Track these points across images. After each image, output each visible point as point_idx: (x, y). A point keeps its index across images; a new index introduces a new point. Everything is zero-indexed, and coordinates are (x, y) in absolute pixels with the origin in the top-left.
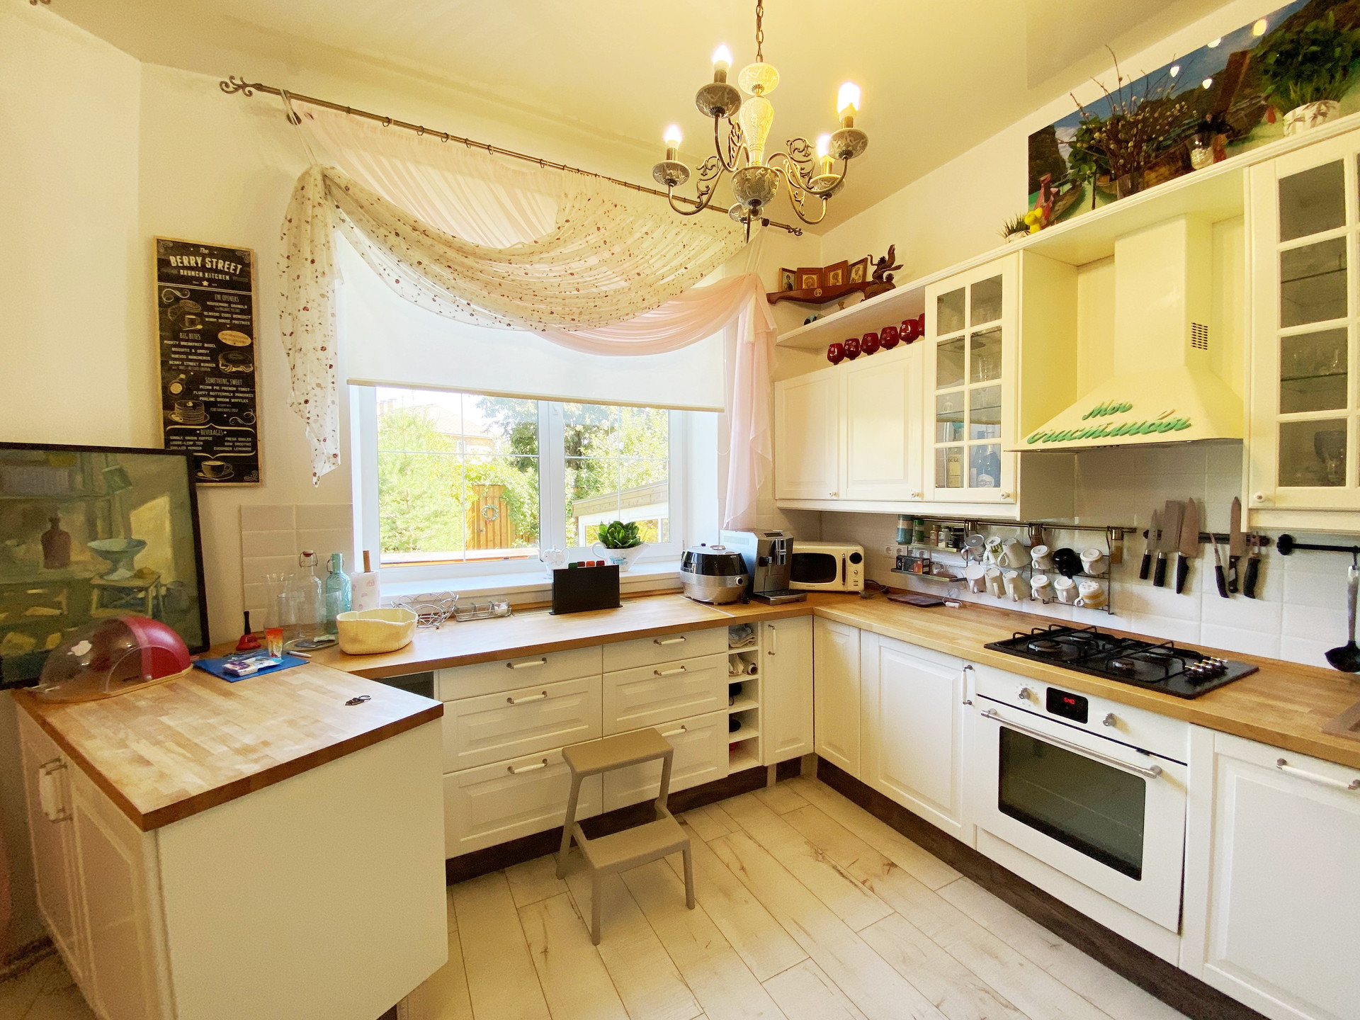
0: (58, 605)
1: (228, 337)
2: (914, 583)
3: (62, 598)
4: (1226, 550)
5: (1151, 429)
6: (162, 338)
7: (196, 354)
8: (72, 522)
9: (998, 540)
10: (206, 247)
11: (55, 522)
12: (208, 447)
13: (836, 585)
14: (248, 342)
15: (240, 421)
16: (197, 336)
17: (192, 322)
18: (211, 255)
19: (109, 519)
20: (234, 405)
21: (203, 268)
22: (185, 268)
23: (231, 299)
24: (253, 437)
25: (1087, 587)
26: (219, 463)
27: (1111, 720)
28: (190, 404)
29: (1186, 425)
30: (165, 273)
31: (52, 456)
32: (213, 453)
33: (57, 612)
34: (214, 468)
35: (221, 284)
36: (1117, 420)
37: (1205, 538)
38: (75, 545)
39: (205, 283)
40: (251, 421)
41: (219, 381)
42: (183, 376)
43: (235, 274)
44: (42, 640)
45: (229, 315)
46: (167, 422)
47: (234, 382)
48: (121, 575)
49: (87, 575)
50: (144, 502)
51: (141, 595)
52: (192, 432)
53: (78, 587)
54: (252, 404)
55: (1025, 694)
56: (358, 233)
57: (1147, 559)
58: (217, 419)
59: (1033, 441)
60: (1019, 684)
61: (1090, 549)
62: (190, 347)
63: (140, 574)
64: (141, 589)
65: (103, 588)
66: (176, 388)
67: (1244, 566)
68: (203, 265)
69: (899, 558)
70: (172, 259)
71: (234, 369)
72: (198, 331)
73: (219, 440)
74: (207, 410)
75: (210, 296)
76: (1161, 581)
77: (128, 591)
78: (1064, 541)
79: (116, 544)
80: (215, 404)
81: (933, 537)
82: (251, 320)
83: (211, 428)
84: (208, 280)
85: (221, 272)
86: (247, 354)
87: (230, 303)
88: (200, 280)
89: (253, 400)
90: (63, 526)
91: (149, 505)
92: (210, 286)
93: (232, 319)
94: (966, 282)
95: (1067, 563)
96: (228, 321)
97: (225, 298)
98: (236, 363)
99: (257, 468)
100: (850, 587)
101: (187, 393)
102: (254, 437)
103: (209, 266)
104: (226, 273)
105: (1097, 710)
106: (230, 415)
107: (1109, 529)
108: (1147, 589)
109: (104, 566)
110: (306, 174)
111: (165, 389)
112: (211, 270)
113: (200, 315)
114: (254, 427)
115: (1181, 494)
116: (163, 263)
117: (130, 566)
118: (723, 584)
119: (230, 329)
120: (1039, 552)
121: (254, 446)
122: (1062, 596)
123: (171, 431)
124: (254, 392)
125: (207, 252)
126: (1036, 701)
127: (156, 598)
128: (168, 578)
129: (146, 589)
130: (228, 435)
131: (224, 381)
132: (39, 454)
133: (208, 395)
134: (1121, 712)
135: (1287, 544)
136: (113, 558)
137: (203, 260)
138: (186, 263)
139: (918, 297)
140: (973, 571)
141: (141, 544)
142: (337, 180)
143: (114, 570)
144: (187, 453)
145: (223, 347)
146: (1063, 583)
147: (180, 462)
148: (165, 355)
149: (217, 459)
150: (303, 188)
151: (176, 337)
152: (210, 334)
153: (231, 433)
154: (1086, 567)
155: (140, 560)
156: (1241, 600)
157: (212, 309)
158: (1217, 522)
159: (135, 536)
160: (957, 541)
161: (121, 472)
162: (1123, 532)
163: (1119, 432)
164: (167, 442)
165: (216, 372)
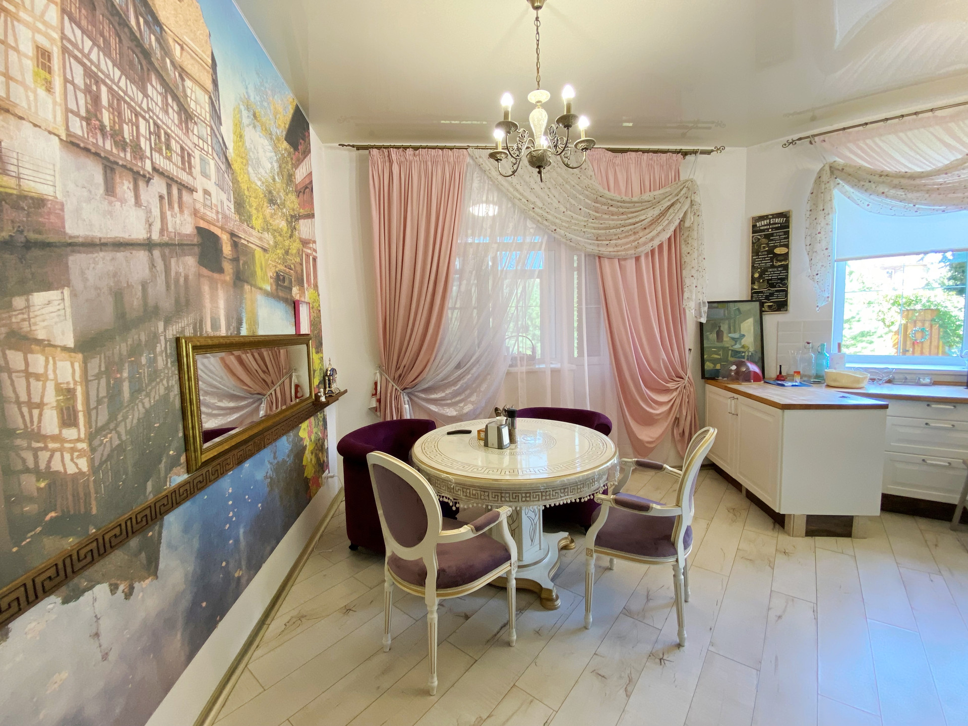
0: (719, 355)
1: (778, 251)
3: (721, 353)
6: (752, 256)
7: (765, 260)
8: (724, 328)
10: (771, 215)
11: (720, 327)
12: (767, 298)
14: (787, 251)
15: (781, 285)
16: (766, 253)
17: (764, 248)
18: (773, 218)
19: (734, 327)
20: (779, 279)
21: (770, 224)
22: (762, 226)
23: (781, 234)
24: (786, 292)
26: (771, 304)
28: (761, 281)
30: (755, 229)
31: (720, 305)
32: (769, 300)
33: (719, 357)
34: (769, 306)
35: (777, 228)
38: (725, 335)
39: (770, 230)
40: (786, 285)
41: (773, 270)
42: (759, 270)
43: (783, 223)
44: (715, 365)
45: (779, 241)
46: (753, 289)
47: (779, 269)
48: (737, 347)
49: (727, 345)
50: (745, 320)
51: (743, 354)
52: (761, 292)
53: (725, 349)
54: (787, 278)
56: (847, 188)
58: (772, 286)
62: (763, 258)
63: (743, 347)
64: (743, 352)
65: (732, 351)
66: (756, 275)
68: (770, 223)
70: (758, 224)
71: (780, 264)
72: (766, 251)
73: (772, 295)
74: (768, 283)
75: (772, 235)
77: (739, 352)
79: (736, 335)
80: (771, 280)
82: (788, 241)
83: (769, 290)
84: (771, 228)
85: (777, 223)
86: (786, 256)
87: (780, 236)
88: (768, 229)
89: (787, 276)
90: (722, 329)
91: (746, 321)
92: (772, 231)
96: (779, 244)
97: (778, 234)
98: (781, 261)
99: (787, 305)
101: (760, 277)
103: (772, 222)
104: (779, 223)
106: (777, 283)
109: (733, 343)
110: (822, 170)
111: (752, 276)
112: (773, 224)
113: (767, 244)
114: (787, 287)
116: (754, 226)
117: (740, 344)
119: (779, 247)
121: (786, 296)
123: (754, 292)
124: (788, 272)
125: (771, 217)
127: (748, 356)
128: (752, 349)
129: (745, 352)
130: (775, 292)
131: (776, 269)
132: (715, 305)
133: (769, 276)
136: (735, 340)
137: (770, 221)
138: (763, 224)
141: (744, 336)
142: (838, 167)
143: (736, 344)
144: (759, 301)
145: (776, 255)
147: (756, 305)
148: (753, 262)
149: (771, 302)
150: (820, 177)
151: (758, 255)
152: (771, 251)
153: (777, 291)
155: (744, 341)
157: (772, 240)
159: (742, 333)
161: (738, 309)
164: (752, 297)
165: (773, 266)
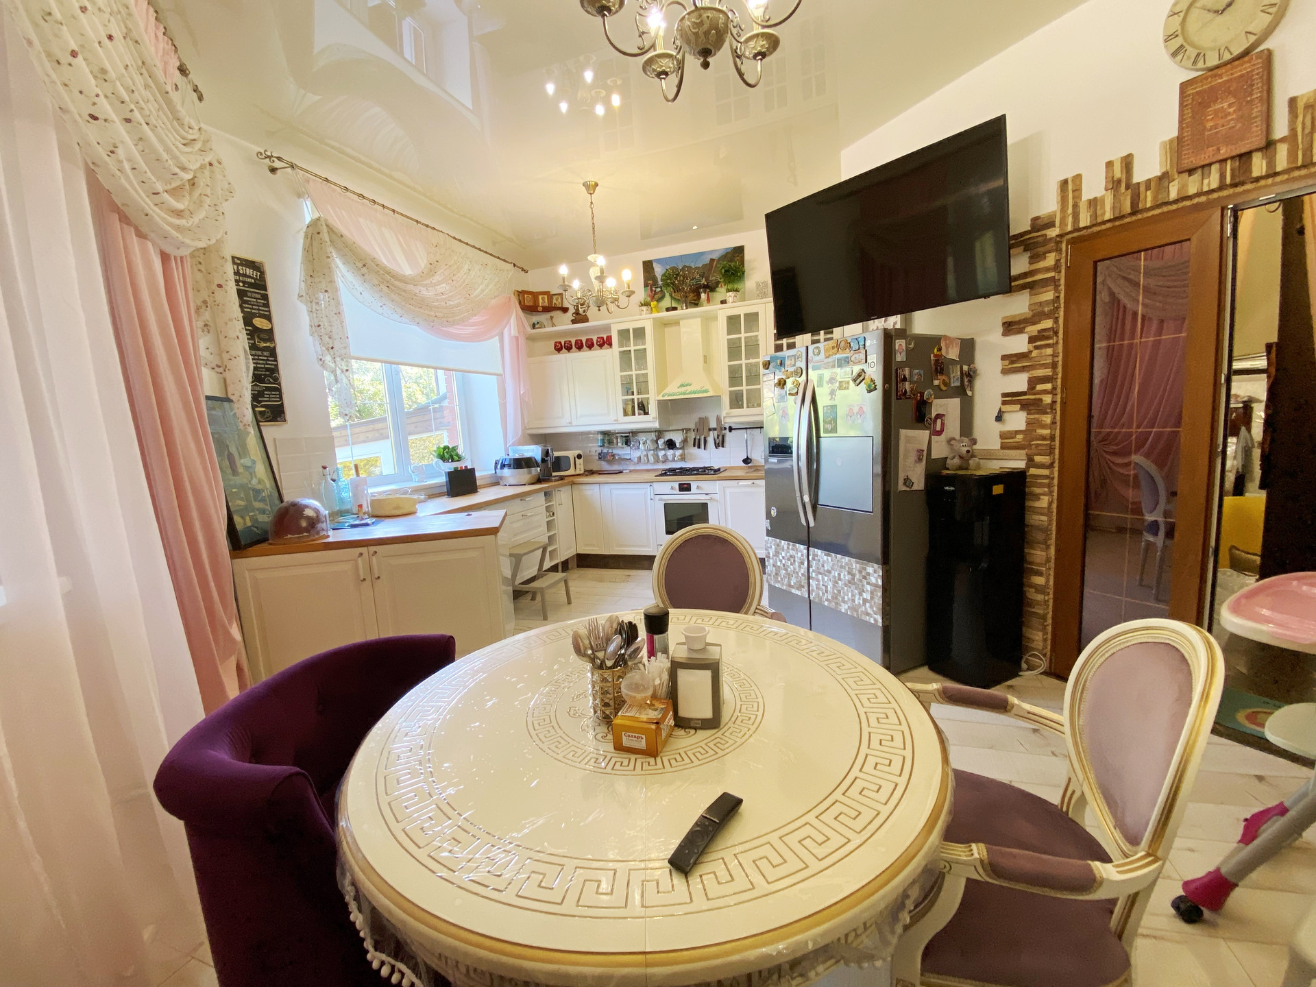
1: (258, 322)
2: (605, 466)
4: (716, 433)
5: (699, 392)
8: (233, 448)
9: (645, 439)
11: (227, 446)
12: (256, 398)
13: (571, 472)
14: (269, 327)
15: (271, 380)
18: (242, 264)
19: (242, 446)
20: (267, 370)
21: (239, 274)
23: (257, 296)
25: (678, 453)
26: (263, 409)
27: (698, 488)
29: (707, 391)
31: (216, 405)
32: (259, 402)
33: (243, 503)
34: (261, 413)
35: (251, 285)
36: (689, 389)
37: (710, 430)
38: (237, 462)
39: (241, 284)
40: (277, 380)
41: (257, 353)
43: (257, 279)
44: (244, 519)
45: (257, 307)
47: (265, 354)
48: (255, 482)
49: (245, 481)
50: (247, 435)
51: (264, 495)
53: (246, 488)
54: (276, 368)
55: (672, 488)
57: (695, 439)
58: (260, 379)
59: (663, 396)
60: (669, 485)
61: (678, 438)
63: (260, 482)
67: (721, 437)
68: (238, 271)
69: (600, 454)
71: (265, 345)
73: (261, 394)
75: (245, 293)
76: (699, 447)
77: (259, 492)
78: (668, 436)
79: (248, 462)
80: (256, 368)
81: (615, 441)
82: (269, 311)
83: (257, 386)
84: (243, 282)
85: (249, 277)
86: (270, 335)
87: (257, 299)
89: (277, 366)
90: (231, 450)
91: (250, 437)
92: (244, 286)
93: (259, 310)
94: (631, 326)
95: (671, 444)
96: (257, 312)
97: (253, 295)
98: (265, 341)
99: (283, 412)
100: (578, 472)
102: (279, 390)
103: (241, 272)
104: (252, 278)
105: (694, 486)
106: (265, 376)
107: (683, 430)
108: (695, 450)
109: (249, 476)
110: (316, 223)
112: (243, 275)
114: (279, 384)
115: (703, 415)
117: (256, 477)
118: (530, 473)
119: (258, 317)
120: (661, 442)
121: (281, 398)
122: (670, 458)
124: (276, 361)
125: (239, 262)
126: (675, 490)
128: (268, 485)
129: (264, 491)
130: (265, 390)
131: (260, 353)
134: (700, 484)
135: (731, 429)
136: (249, 471)
137: (238, 268)
139: (607, 328)
140: (635, 454)
141: (255, 462)
142: (336, 231)
143: (252, 478)
145: (258, 330)
146: (670, 453)
149: (261, 406)
152: (248, 320)
153: (268, 389)
154: (678, 445)
155: (257, 472)
156: (721, 448)
157: (247, 302)
158: (713, 424)
159: (252, 458)
160: (627, 442)
162: (688, 430)
163: (690, 393)
165: (255, 348)
